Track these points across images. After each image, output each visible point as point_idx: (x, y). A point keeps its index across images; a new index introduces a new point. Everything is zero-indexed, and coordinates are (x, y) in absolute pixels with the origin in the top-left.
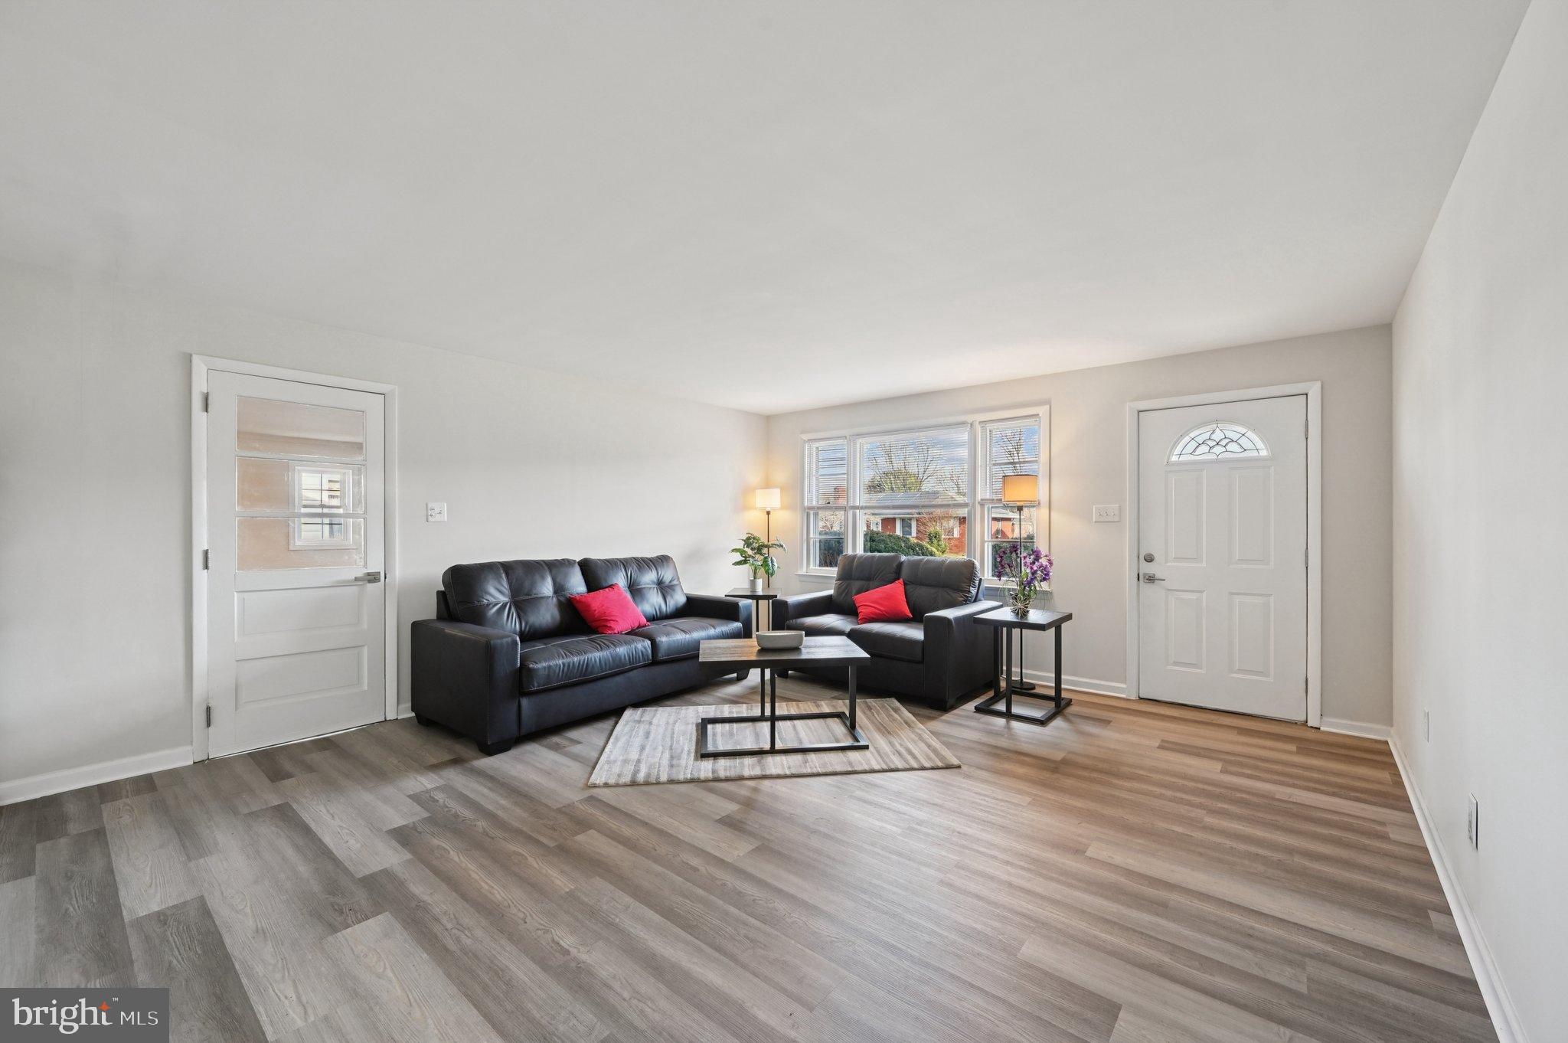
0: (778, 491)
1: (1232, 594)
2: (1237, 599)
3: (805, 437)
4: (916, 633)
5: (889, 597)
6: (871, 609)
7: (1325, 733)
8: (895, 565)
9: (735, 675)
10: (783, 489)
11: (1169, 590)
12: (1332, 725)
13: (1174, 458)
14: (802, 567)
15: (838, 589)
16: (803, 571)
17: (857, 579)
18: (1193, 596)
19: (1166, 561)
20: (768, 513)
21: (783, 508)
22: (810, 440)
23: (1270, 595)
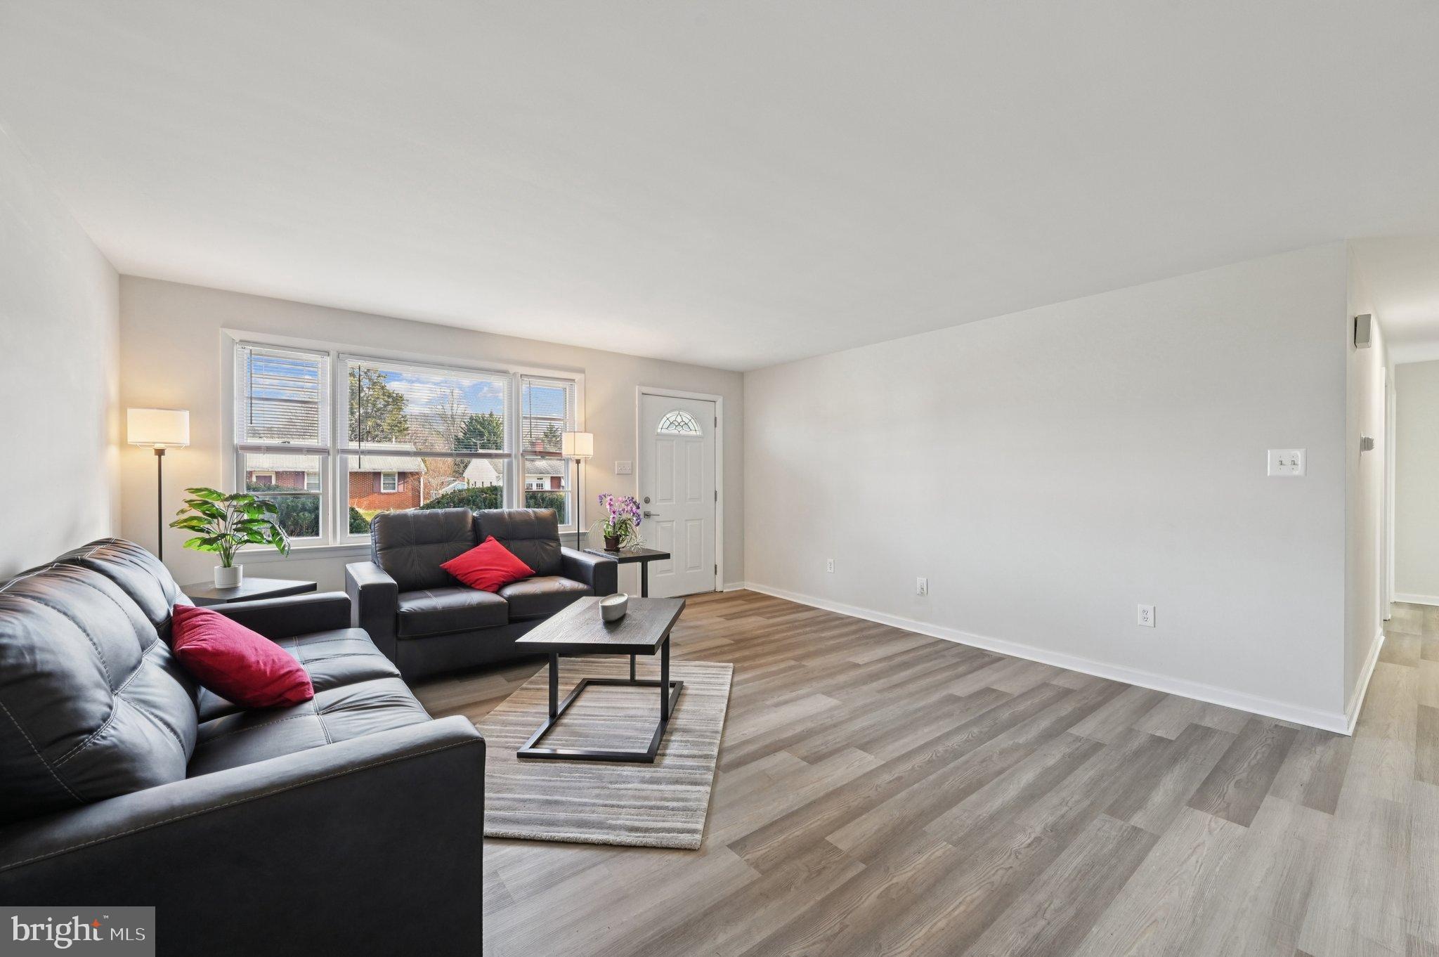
0: (183, 414)
1: (686, 520)
2: (689, 524)
5: (501, 556)
6: (495, 573)
7: (727, 592)
8: (470, 522)
11: (657, 522)
12: (729, 587)
13: (659, 430)
18: (669, 525)
19: (656, 502)
20: (160, 453)
23: (701, 519)
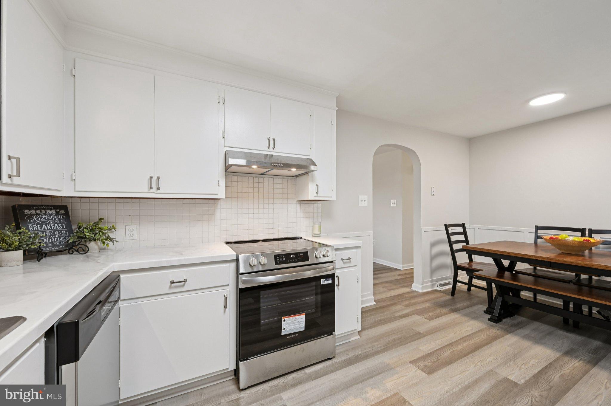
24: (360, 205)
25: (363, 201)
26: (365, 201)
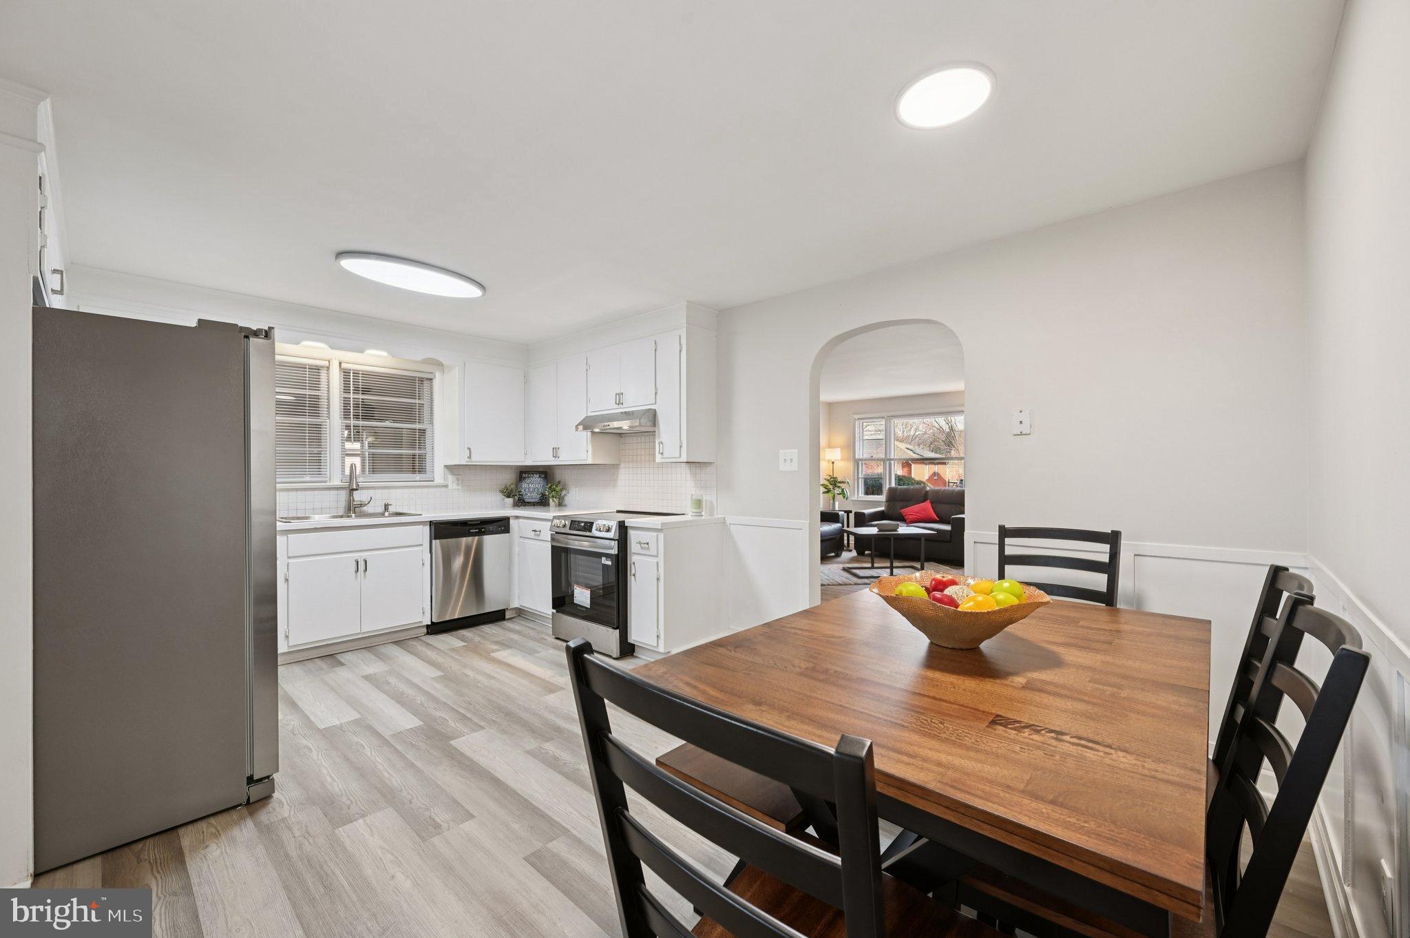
0: (839, 449)
3: (856, 417)
4: (948, 528)
5: (924, 510)
6: (914, 516)
8: (924, 492)
9: (833, 554)
10: (842, 448)
14: (854, 495)
15: (888, 507)
16: (855, 498)
17: (900, 501)
20: (833, 463)
21: (841, 460)
22: (859, 419)
24: (781, 468)
25: (788, 461)
26: (791, 460)
